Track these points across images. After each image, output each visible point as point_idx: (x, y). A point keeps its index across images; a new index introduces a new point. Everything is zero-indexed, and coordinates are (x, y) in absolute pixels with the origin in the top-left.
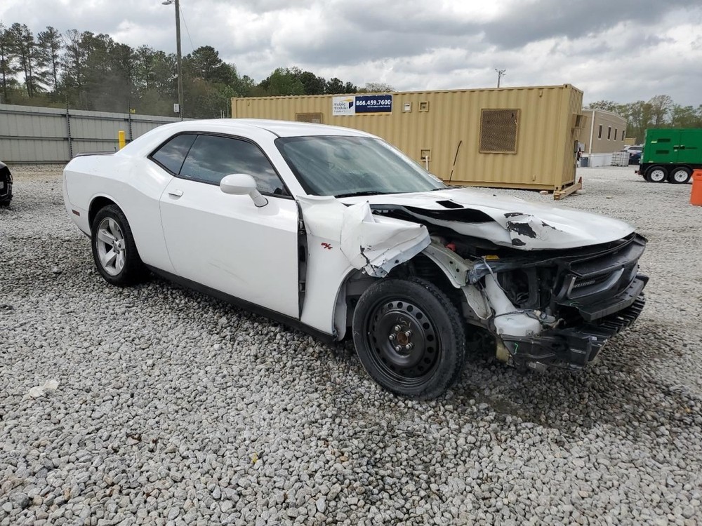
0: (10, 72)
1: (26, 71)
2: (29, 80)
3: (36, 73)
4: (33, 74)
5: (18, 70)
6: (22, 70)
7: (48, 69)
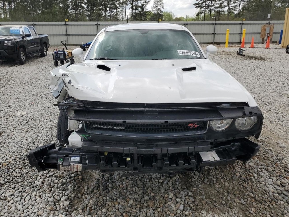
0: (222, 8)
1: (228, 6)
2: (229, 9)
3: (232, 6)
4: (231, 7)
5: (226, 6)
6: (227, 6)
7: (237, 4)
